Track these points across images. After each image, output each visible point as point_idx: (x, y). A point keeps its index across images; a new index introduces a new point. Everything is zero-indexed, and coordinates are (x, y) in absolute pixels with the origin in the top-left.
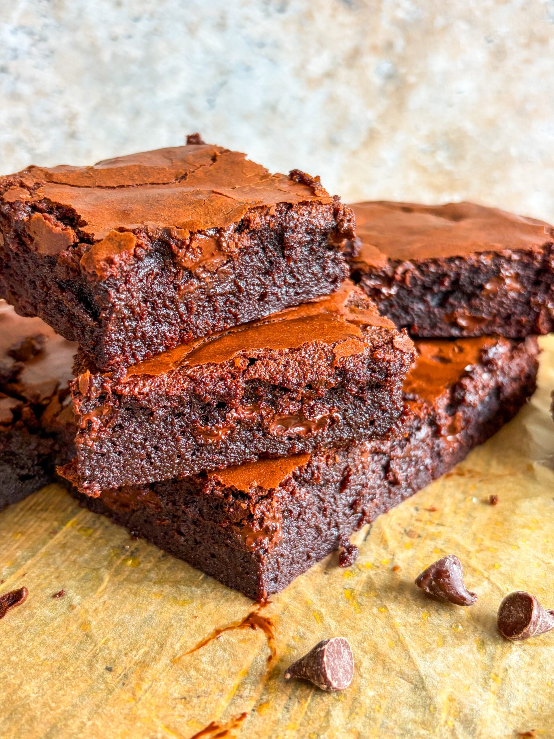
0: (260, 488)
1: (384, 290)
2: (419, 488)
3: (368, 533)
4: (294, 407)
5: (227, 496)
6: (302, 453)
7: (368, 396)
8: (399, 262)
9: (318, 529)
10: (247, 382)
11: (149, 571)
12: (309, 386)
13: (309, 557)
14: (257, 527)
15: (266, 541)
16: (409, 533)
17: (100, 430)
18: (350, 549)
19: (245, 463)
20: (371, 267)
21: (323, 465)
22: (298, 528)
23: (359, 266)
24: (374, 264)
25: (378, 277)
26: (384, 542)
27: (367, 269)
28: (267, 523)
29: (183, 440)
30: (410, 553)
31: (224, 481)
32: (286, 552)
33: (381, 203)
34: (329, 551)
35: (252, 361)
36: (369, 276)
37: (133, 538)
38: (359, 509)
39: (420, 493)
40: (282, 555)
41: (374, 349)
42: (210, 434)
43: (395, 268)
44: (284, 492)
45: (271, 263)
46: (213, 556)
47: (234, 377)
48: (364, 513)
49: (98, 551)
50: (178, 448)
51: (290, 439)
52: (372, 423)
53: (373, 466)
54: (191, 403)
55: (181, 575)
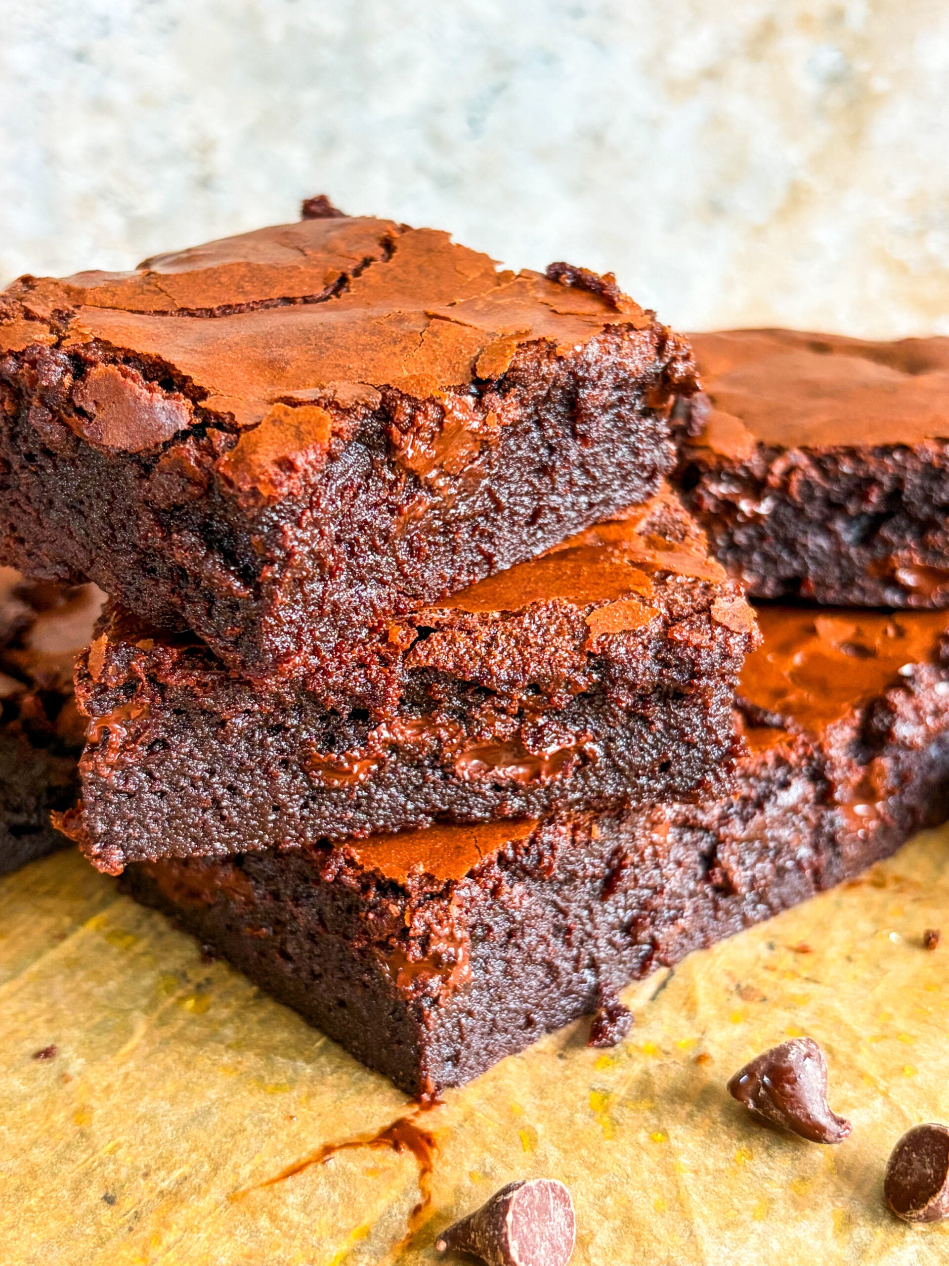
0: (430, 878)
1: (745, 506)
2: (785, 905)
3: (663, 985)
4: (503, 727)
5: (365, 889)
6: (520, 818)
7: (656, 712)
8: (779, 451)
9: (551, 969)
10: (412, 673)
11: (223, 1023)
12: (535, 686)
13: (530, 1023)
14: (416, 952)
15: (435, 982)
16: (744, 993)
17: (123, 749)
18: (614, 1014)
19: (408, 830)
20: (721, 458)
21: (563, 843)
22: (508, 961)
23: (698, 454)
24: (728, 452)
25: (734, 478)
26: (690, 1005)
27: (713, 462)
28: (439, 946)
29: (283, 778)
30: (738, 1031)
31: (362, 859)
32: (477, 1008)
33: (771, 332)
34: (575, 1014)
35: (425, 633)
36: (717, 475)
37: (206, 958)
38: (643, 935)
39: (784, 914)
40: (470, 1013)
41: (672, 621)
42: (334, 769)
43: (769, 461)
44: (476, 890)
45: (552, 449)
46: (342, 1004)
47: (385, 662)
48: (654, 945)
49: (136, 978)
50: (274, 790)
51: (497, 787)
52: (665, 767)
53: (678, 852)
54: (301, 709)
55: (282, 1036)
